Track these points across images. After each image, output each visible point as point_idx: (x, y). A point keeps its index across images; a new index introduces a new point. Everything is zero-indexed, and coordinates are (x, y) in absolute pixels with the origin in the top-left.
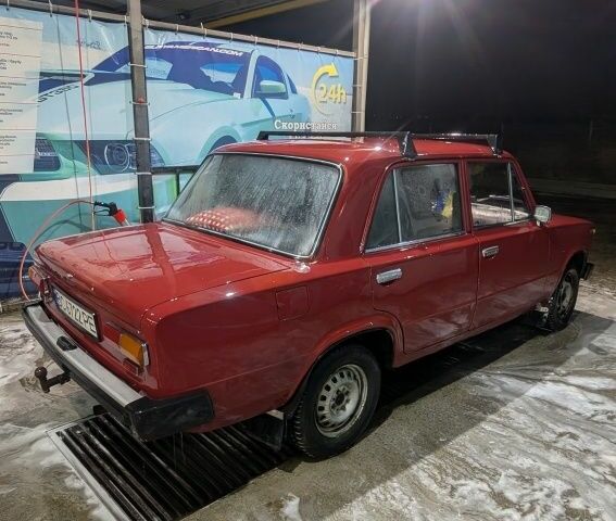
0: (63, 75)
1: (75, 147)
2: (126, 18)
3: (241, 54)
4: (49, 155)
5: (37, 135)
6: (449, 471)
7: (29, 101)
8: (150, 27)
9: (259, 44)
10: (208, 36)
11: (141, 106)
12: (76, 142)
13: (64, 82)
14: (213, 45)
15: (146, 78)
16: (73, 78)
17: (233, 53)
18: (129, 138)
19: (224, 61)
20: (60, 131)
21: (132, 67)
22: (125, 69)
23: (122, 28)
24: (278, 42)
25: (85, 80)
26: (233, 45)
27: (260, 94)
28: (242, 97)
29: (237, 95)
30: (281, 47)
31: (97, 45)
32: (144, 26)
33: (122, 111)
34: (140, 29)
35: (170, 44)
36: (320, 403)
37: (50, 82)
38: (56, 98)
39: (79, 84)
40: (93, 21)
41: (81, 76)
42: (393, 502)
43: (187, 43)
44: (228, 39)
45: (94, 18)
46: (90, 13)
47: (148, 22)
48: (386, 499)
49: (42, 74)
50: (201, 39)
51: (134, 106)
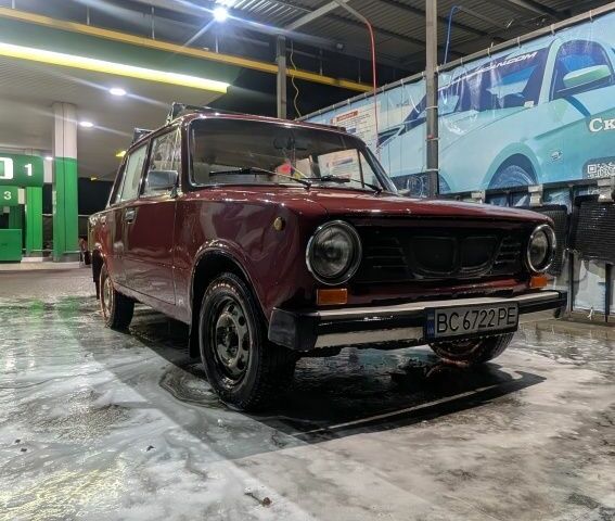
0: (389, 132)
2: (424, 74)
3: (534, 55)
8: (443, 71)
15: (438, 117)
16: (393, 133)
17: (524, 58)
18: (424, 171)
21: (427, 110)
23: (423, 82)
24: (590, 14)
25: (399, 132)
27: (562, 92)
28: (536, 103)
29: (529, 104)
30: (595, 17)
31: (407, 103)
33: (420, 149)
35: (458, 78)
37: (382, 139)
39: (397, 135)
41: (397, 129)
43: (473, 71)
44: (515, 45)
45: (404, 84)
46: (402, 81)
49: (380, 134)
51: (428, 142)
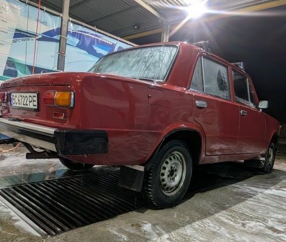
0: (27, 33)
1: (27, 68)
2: (61, 15)
3: (111, 44)
4: (12, 69)
5: (9, 58)
6: (238, 217)
7: (7, 41)
8: (72, 21)
9: (120, 41)
10: (98, 32)
11: (62, 56)
12: (27, 65)
13: (27, 36)
14: (99, 37)
15: (66, 44)
16: (31, 36)
17: (108, 42)
18: (54, 69)
19: (103, 45)
20: (20, 59)
21: (60, 37)
22: (57, 37)
23: (59, 19)
25: (38, 38)
26: (108, 39)
31: (45, 23)
32: (69, 20)
33: (52, 56)
34: (67, 21)
35: (80, 31)
36: (162, 171)
37: (20, 34)
38: (21, 42)
39: (34, 39)
40: (45, 13)
41: (36, 35)
42: (209, 228)
43: (88, 33)
45: (46, 11)
46: (45, 8)
47: (71, 19)
48: (205, 227)
49: (16, 30)
50: (94, 33)
51: (59, 55)
